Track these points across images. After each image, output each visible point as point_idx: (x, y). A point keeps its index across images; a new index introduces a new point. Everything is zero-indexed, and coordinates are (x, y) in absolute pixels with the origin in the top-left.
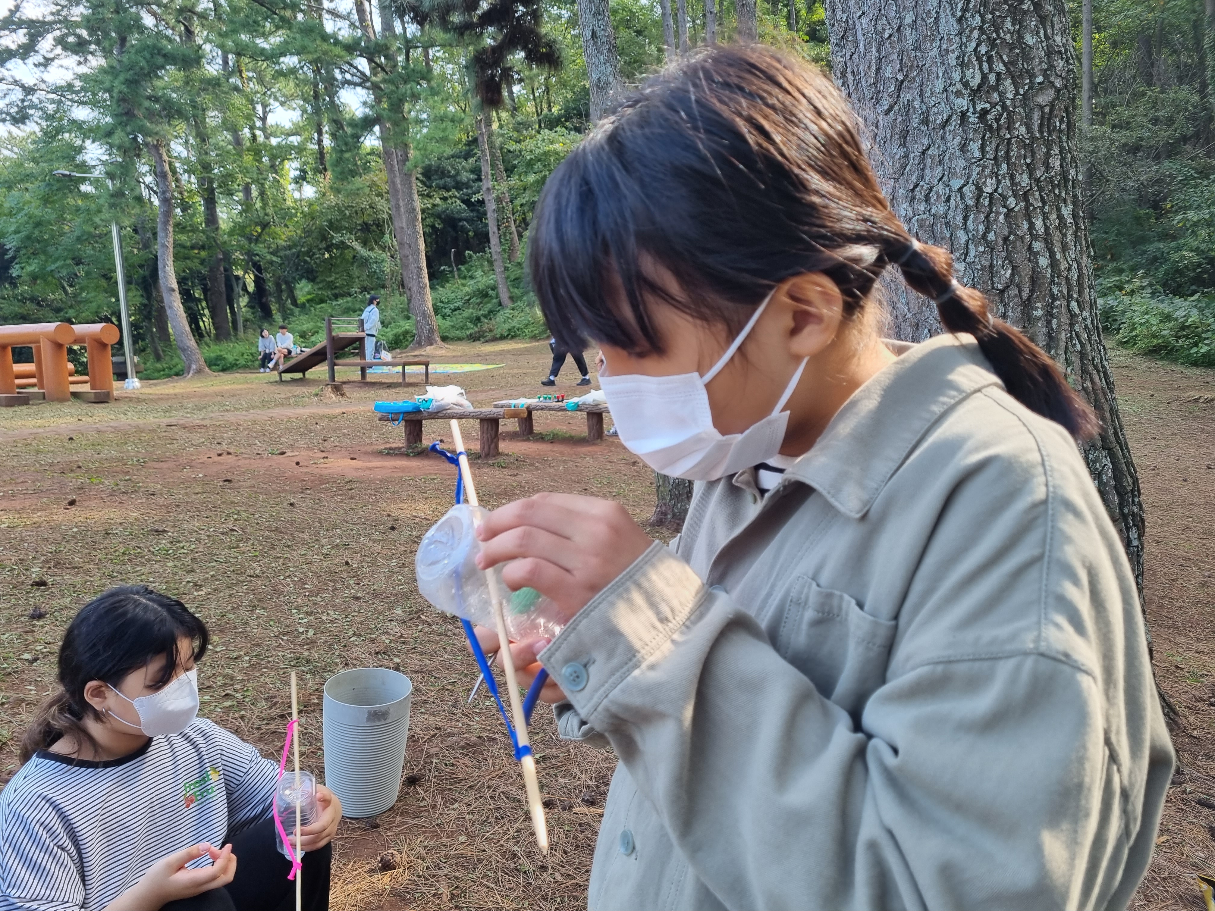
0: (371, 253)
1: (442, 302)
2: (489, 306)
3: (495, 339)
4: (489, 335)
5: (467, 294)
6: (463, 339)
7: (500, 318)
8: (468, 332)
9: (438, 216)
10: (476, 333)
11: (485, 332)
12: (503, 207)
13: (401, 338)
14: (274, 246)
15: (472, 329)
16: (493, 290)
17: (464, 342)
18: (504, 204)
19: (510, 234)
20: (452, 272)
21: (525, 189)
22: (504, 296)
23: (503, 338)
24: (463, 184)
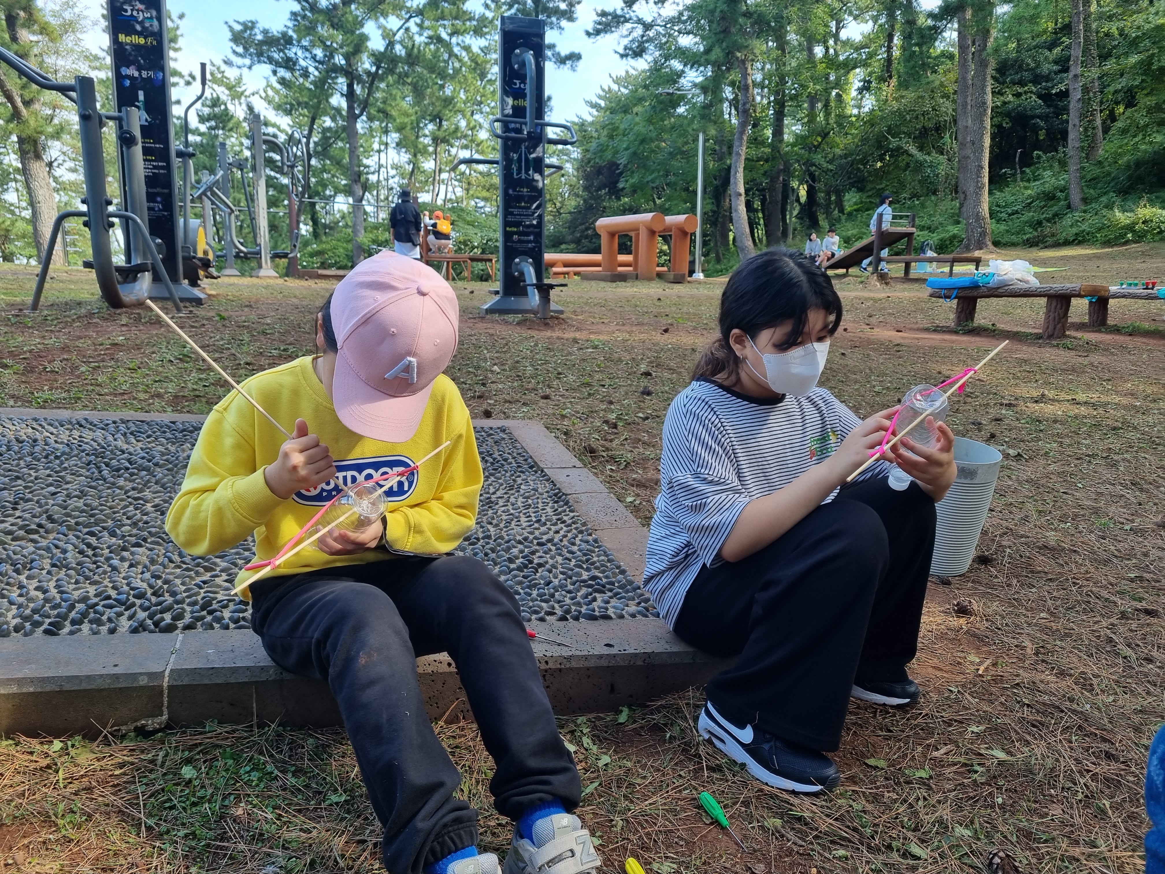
0: (928, 158)
1: (998, 206)
2: (1055, 208)
3: (1057, 245)
4: (1050, 240)
5: (1030, 196)
6: (1018, 244)
7: (1068, 221)
8: (1025, 237)
9: (1008, 114)
10: (1034, 237)
11: (1046, 236)
12: (1090, 99)
13: (948, 242)
14: (830, 156)
15: (1030, 234)
16: (1061, 191)
17: (1018, 248)
18: (1091, 94)
19: (1094, 128)
20: (1014, 175)
21: (1122, 75)
22: (1075, 197)
23: (1067, 243)
24: (1043, 77)
